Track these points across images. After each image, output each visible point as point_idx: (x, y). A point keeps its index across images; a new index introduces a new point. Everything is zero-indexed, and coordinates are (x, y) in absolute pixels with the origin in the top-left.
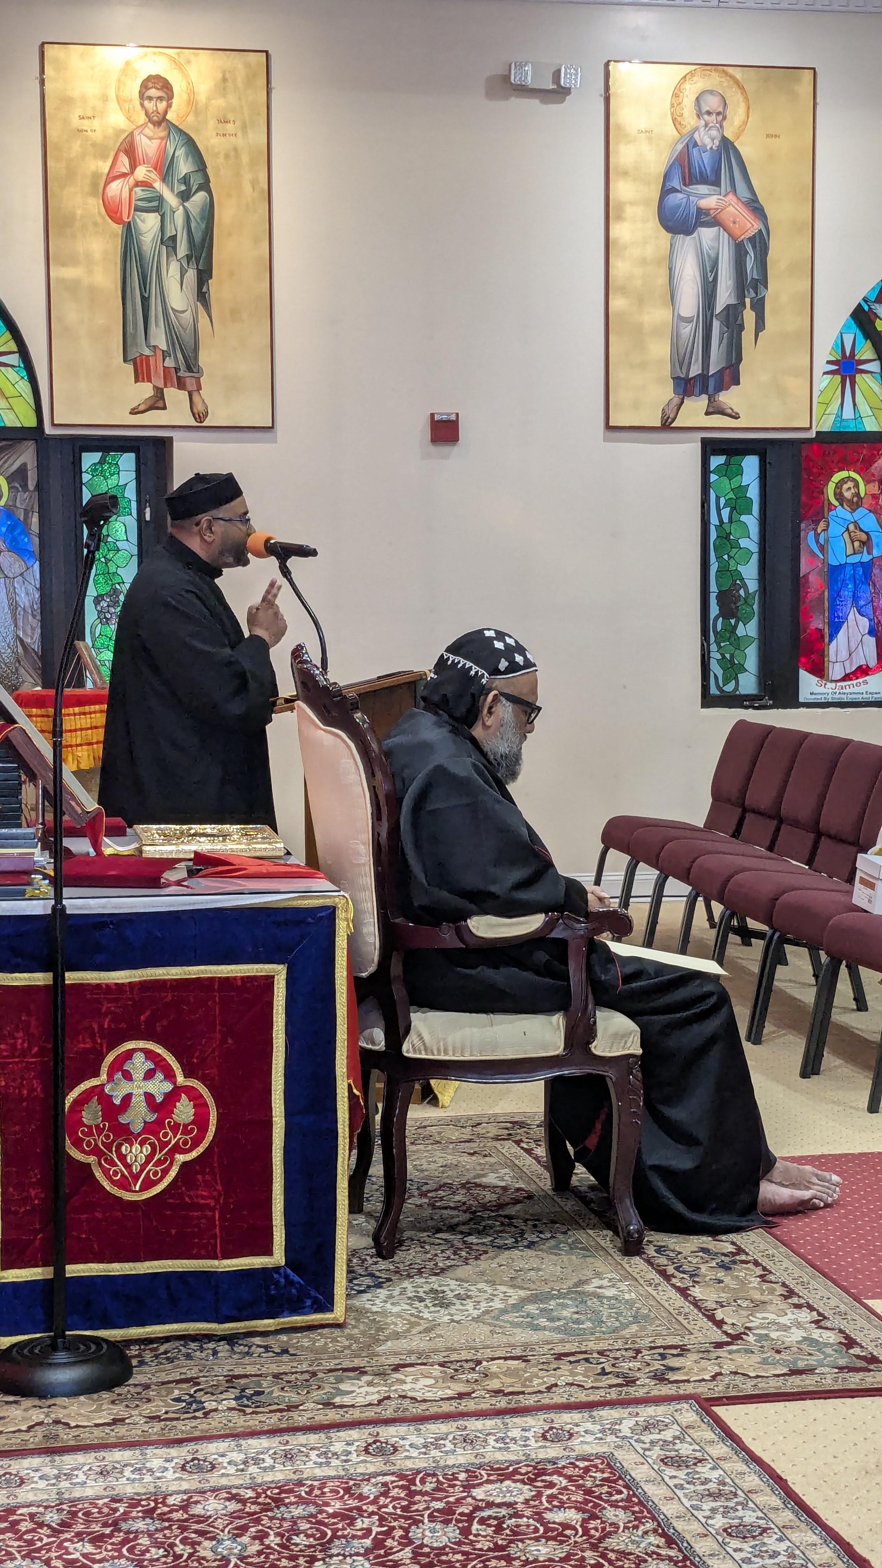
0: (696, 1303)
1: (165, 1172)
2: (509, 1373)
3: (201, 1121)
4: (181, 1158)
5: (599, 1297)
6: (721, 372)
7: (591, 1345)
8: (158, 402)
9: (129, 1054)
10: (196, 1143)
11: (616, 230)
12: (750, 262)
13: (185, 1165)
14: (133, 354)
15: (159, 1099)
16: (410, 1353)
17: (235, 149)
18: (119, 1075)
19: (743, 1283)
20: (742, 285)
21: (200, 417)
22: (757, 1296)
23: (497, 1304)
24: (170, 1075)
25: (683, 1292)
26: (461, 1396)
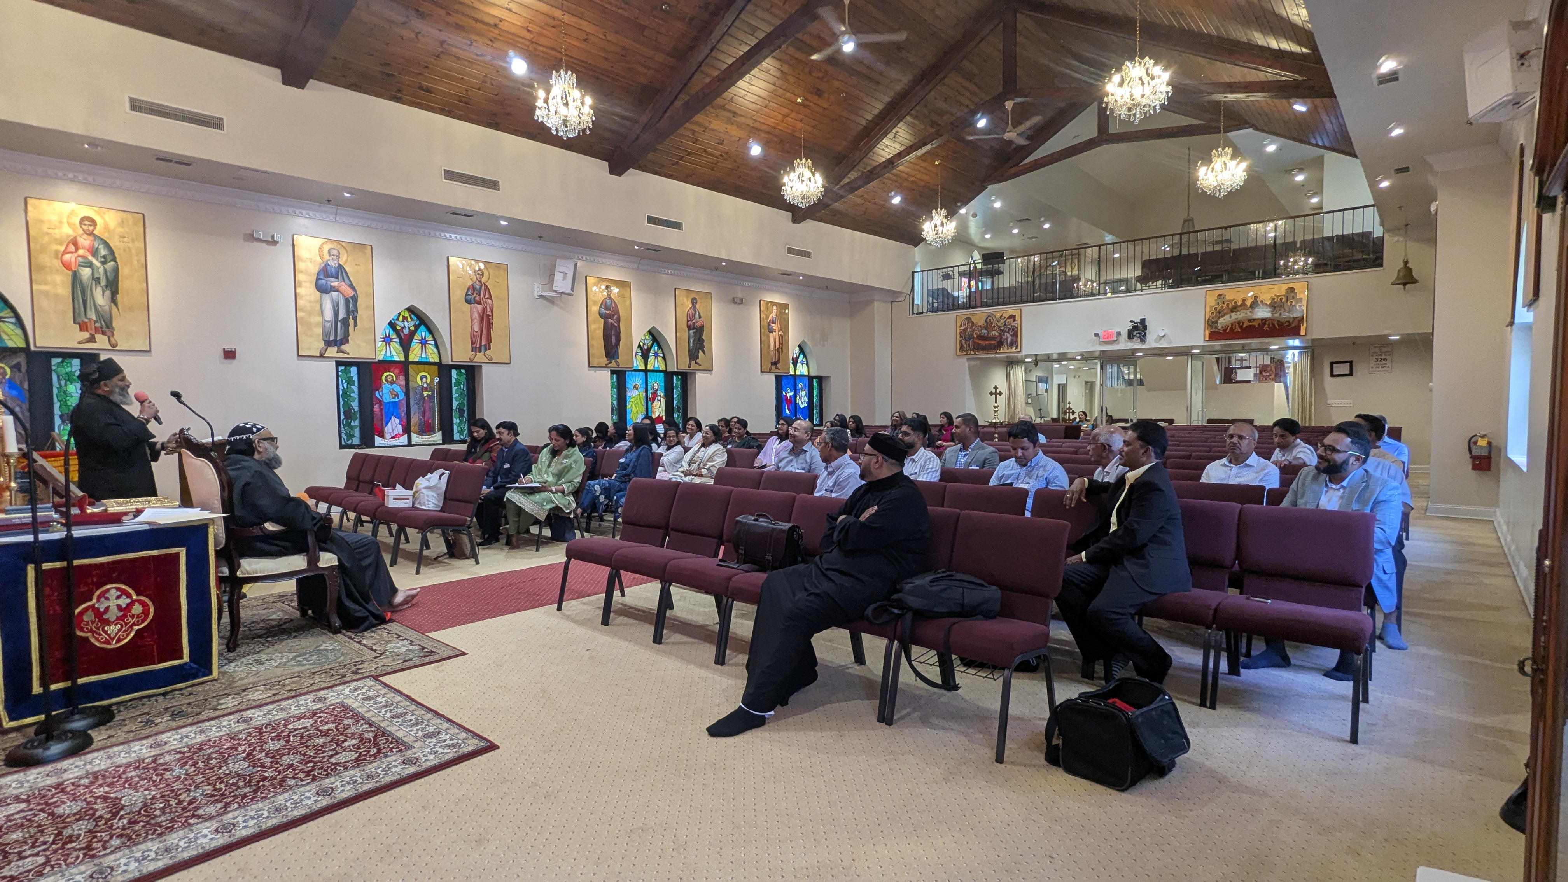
0: (364, 645)
1: (128, 635)
2: (293, 683)
3: (146, 613)
4: (136, 628)
5: (327, 650)
6: (341, 340)
7: (326, 667)
8: (92, 339)
9: (108, 590)
10: (143, 621)
11: (298, 290)
12: (351, 305)
13: (138, 631)
14: (79, 320)
15: (124, 606)
16: (249, 684)
17: (129, 247)
18: (103, 599)
19: (381, 636)
20: (348, 311)
21: (114, 346)
22: (387, 639)
23: (285, 660)
24: (129, 596)
25: (359, 643)
26: (274, 695)
